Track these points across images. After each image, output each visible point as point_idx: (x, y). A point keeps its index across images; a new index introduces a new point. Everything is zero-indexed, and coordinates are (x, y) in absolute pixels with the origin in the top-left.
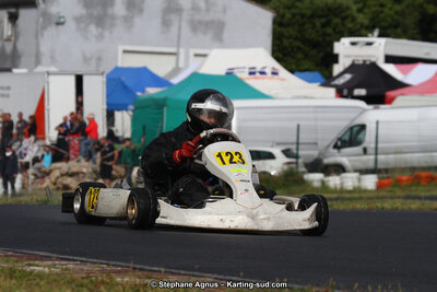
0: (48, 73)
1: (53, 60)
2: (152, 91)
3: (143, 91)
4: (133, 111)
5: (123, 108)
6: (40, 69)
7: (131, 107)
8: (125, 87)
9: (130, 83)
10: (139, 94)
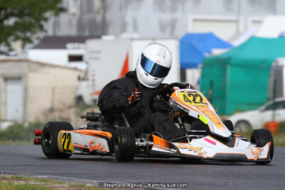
0: (132, 39)
1: (136, 28)
2: (217, 52)
3: (210, 52)
4: (203, 69)
5: (193, 66)
6: (124, 36)
7: (200, 65)
8: (194, 49)
9: (199, 46)
10: (206, 55)
